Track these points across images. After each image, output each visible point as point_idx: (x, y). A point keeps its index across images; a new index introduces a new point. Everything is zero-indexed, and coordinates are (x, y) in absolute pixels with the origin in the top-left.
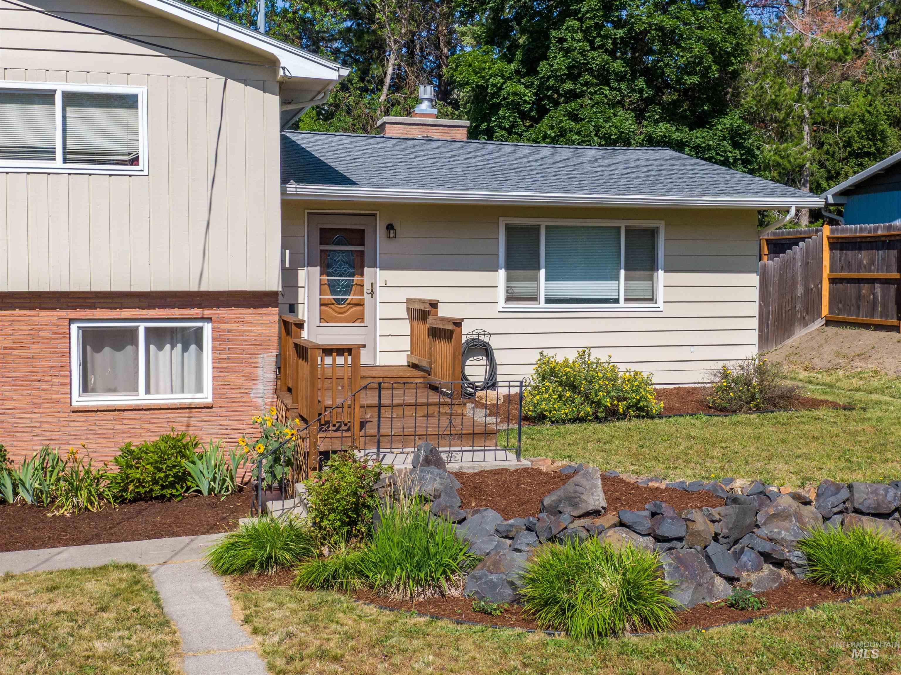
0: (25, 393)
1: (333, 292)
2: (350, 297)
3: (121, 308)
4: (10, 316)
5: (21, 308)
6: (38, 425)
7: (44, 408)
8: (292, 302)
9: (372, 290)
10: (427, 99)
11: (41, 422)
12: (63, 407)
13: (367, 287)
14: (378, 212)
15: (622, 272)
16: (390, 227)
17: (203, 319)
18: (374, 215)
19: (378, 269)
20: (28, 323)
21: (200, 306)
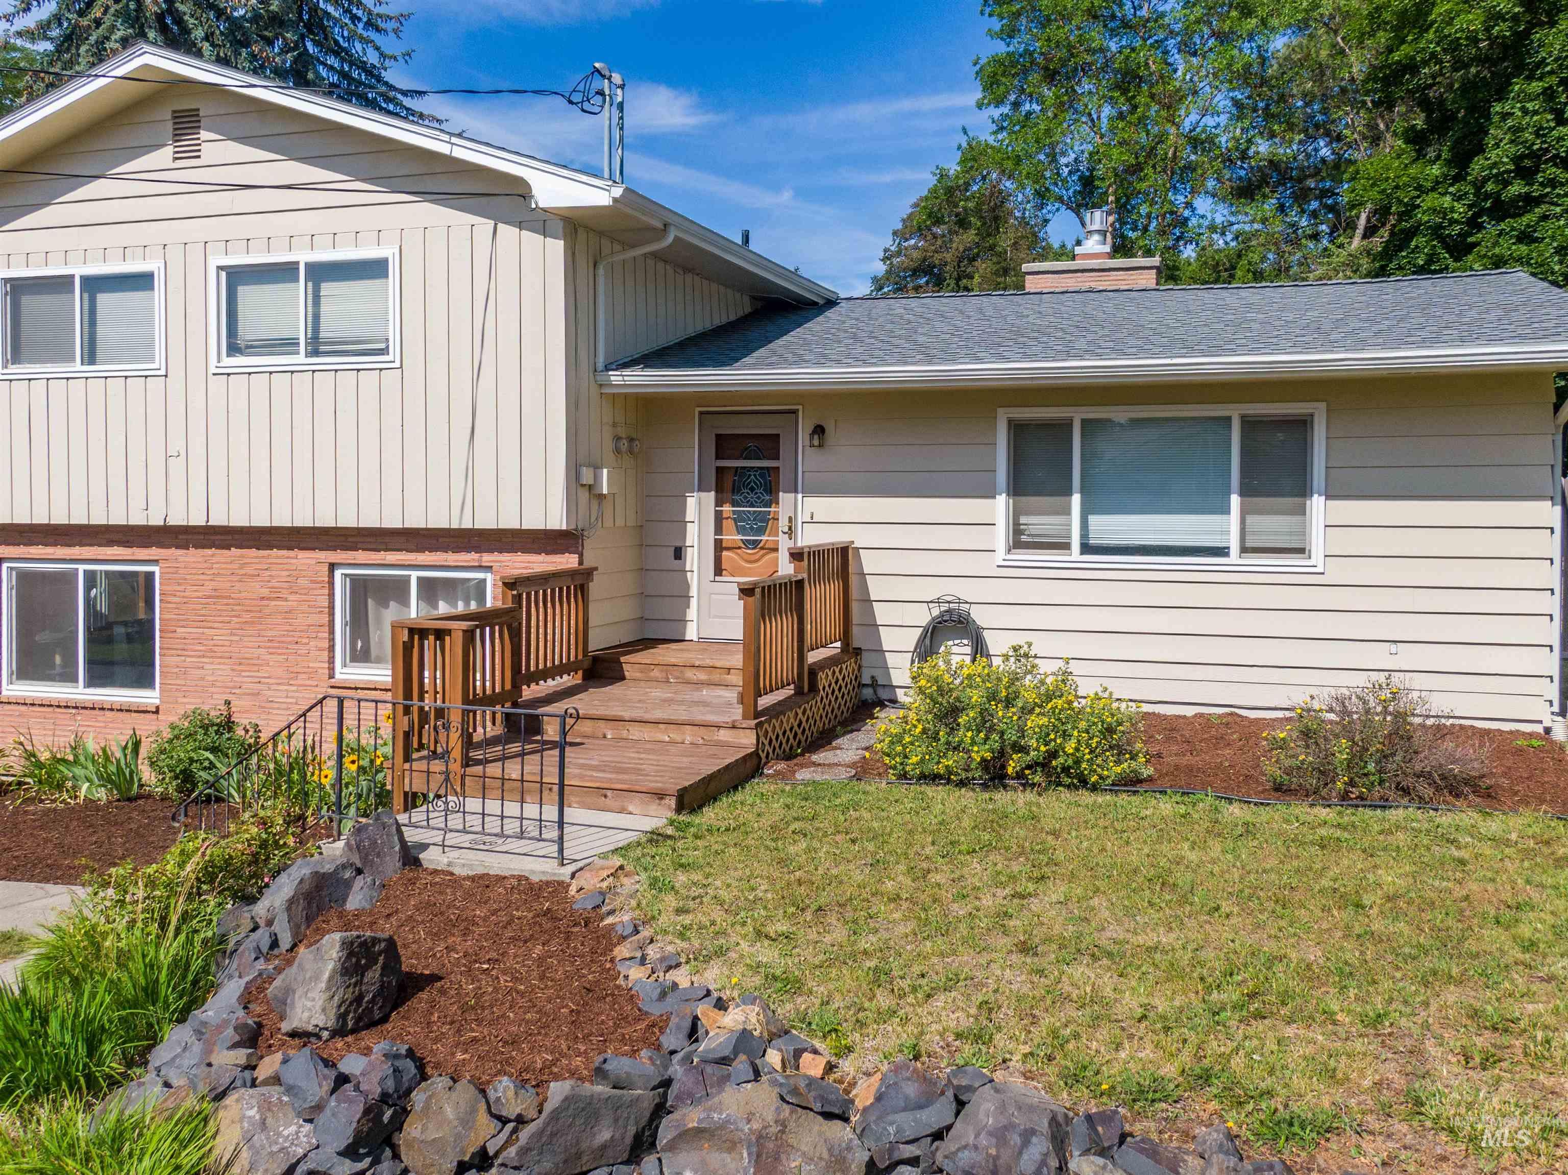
0: (281, 658)
1: (740, 530)
2: (764, 538)
3: (386, 550)
4: (268, 557)
5: (280, 548)
6: (294, 700)
7: (302, 679)
8: (678, 544)
9: (790, 528)
10: (1098, 231)
11: (297, 698)
12: (320, 680)
13: (783, 524)
14: (800, 407)
15: (1235, 500)
16: (819, 430)
17: (480, 568)
18: (795, 412)
19: (800, 496)
20: (286, 567)
21: (478, 549)
